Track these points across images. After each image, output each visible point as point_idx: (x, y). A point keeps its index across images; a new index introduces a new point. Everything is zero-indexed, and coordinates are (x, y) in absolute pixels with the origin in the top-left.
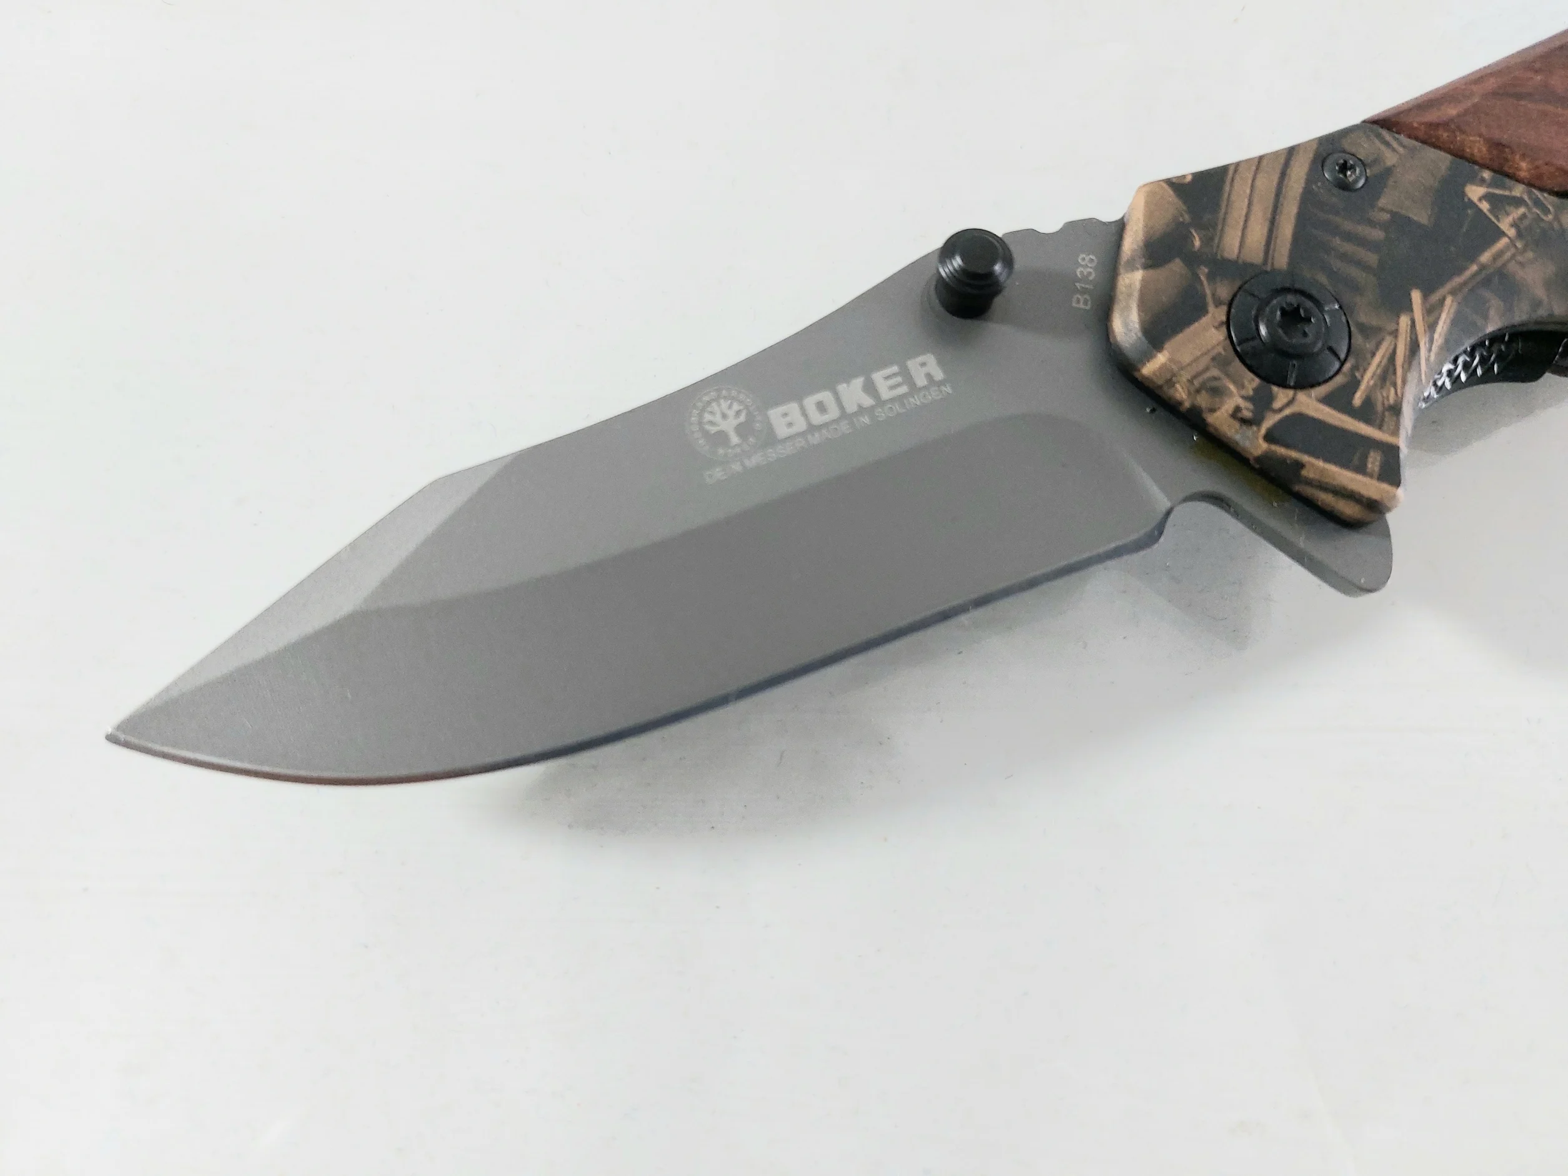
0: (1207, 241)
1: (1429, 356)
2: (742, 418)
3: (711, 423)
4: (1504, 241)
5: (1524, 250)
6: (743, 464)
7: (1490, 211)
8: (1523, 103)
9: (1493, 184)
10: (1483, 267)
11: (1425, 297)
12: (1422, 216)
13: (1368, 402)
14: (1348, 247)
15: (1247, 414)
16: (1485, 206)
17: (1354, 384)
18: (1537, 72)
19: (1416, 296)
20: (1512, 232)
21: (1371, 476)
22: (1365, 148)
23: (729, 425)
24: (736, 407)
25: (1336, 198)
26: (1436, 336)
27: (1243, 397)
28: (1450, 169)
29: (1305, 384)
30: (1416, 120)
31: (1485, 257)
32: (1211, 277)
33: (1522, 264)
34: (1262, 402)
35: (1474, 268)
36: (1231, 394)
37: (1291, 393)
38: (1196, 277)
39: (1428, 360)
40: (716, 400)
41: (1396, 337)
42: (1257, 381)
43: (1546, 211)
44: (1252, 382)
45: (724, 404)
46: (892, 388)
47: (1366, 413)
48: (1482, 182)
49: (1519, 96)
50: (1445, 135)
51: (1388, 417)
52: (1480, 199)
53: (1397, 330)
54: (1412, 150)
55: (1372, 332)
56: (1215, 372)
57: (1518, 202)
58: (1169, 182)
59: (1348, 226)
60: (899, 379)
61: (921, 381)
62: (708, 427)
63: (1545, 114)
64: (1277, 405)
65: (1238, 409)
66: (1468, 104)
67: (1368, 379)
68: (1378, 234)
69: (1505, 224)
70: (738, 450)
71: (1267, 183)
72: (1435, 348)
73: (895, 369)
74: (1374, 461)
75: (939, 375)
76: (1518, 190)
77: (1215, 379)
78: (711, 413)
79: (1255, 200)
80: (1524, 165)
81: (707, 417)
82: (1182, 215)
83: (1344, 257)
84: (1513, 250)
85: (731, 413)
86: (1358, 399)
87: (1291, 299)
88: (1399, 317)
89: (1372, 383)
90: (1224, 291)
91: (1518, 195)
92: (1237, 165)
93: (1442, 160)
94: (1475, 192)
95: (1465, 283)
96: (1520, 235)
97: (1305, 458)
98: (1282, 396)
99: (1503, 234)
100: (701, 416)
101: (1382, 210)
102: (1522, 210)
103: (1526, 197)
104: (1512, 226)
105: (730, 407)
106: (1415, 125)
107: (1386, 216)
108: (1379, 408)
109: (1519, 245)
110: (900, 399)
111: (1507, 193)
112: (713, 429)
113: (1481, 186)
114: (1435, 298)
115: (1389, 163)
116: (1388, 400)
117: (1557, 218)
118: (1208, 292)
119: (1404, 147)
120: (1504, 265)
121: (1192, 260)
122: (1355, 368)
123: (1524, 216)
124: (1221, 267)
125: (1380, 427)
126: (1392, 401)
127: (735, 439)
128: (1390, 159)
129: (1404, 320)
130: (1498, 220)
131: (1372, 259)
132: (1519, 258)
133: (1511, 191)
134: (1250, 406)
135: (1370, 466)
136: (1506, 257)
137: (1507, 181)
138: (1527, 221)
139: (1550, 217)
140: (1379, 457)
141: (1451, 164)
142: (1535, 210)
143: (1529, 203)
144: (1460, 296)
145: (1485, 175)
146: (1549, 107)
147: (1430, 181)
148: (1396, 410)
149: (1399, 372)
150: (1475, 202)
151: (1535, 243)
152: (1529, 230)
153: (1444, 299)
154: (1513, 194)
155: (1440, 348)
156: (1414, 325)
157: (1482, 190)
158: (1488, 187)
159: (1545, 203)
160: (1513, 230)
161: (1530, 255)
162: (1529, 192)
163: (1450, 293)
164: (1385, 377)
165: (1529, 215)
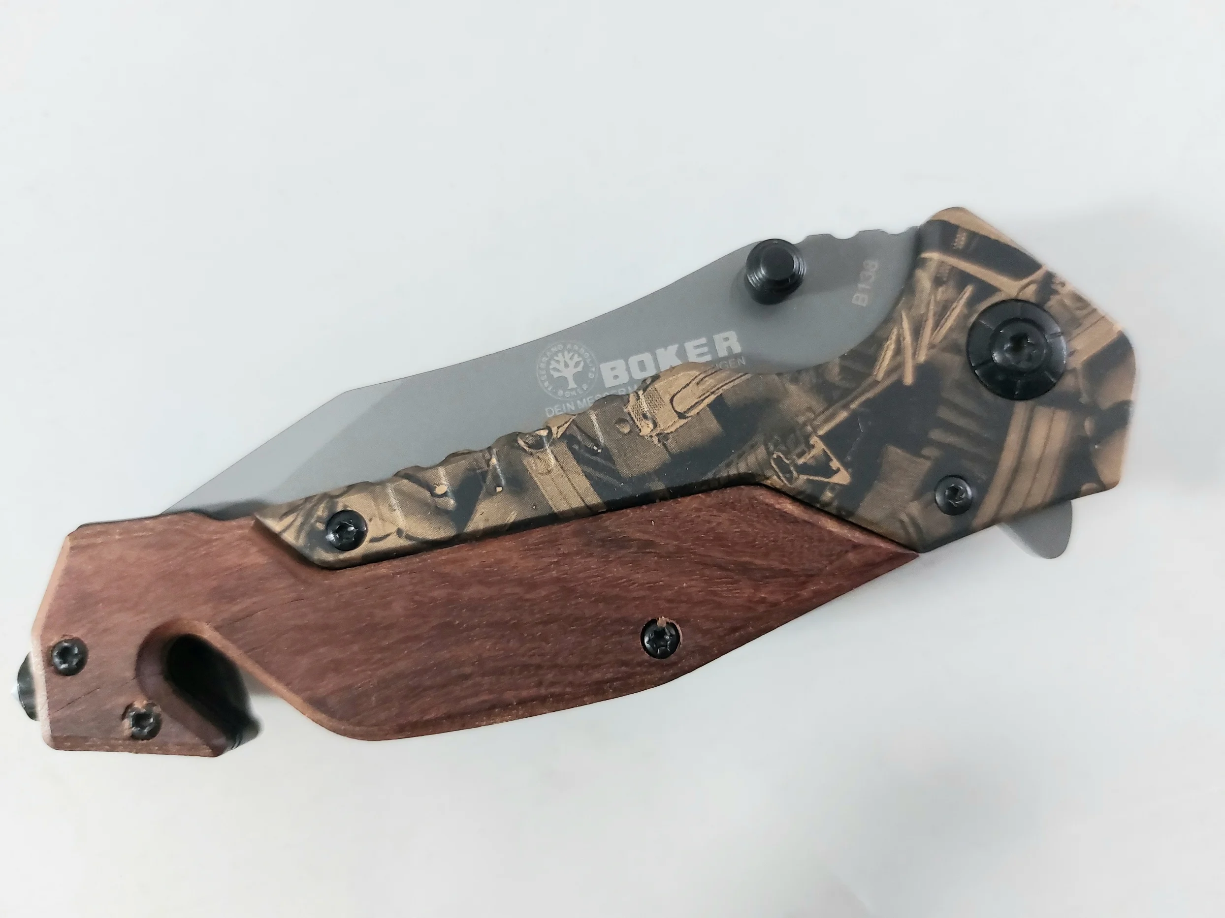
0: (1080, 426)
1: (899, 331)
4: (821, 432)
5: (805, 424)
7: (831, 460)
8: (783, 567)
9: (823, 486)
10: (845, 407)
11: (902, 377)
12: (895, 453)
13: (961, 288)
14: (962, 422)
16: (835, 464)
17: (972, 303)
19: (910, 380)
20: (814, 440)
21: (965, 230)
22: (938, 520)
25: (967, 466)
26: (892, 347)
27: (1059, 294)
28: (861, 501)
29: (1009, 304)
31: (843, 415)
32: (1078, 394)
33: (810, 409)
34: (1045, 290)
35: (853, 406)
37: (1022, 296)
38: (1090, 396)
41: (931, 342)
42: (1047, 307)
43: (779, 461)
44: (1051, 306)
47: (964, 279)
48: (833, 487)
51: (945, 276)
52: (838, 470)
53: (930, 349)
54: (892, 519)
55: (951, 347)
57: (804, 469)
58: (1104, 488)
59: (959, 443)
63: (766, 555)
64: (1033, 288)
67: (959, 308)
68: (936, 435)
69: (819, 447)
71: (1022, 485)
72: (894, 337)
74: (961, 240)
76: (800, 482)
82: (1097, 451)
84: (816, 423)
86: (969, 290)
88: (928, 361)
90: (1069, 382)
91: (801, 477)
94: (842, 478)
95: (862, 393)
96: (807, 437)
98: (1028, 295)
99: (821, 437)
101: (927, 458)
102: (801, 461)
103: (795, 474)
104: (813, 446)
107: (926, 451)
108: (952, 284)
109: (809, 428)
111: (811, 478)
113: (835, 484)
114: (894, 377)
115: (917, 504)
116: (944, 292)
117: (770, 454)
118: (1081, 380)
119: (902, 524)
120: (827, 409)
121: (1091, 409)
122: (970, 315)
123: (800, 455)
124: (1070, 403)
125: (954, 267)
126: (941, 289)
128: (915, 508)
129: (922, 358)
130: (824, 451)
131: (945, 413)
132: (812, 416)
133: (808, 480)
134: (1053, 288)
135: (963, 238)
136: (822, 417)
137: (809, 490)
138: (799, 450)
139: (775, 456)
140: (955, 244)
141: (859, 506)
142: (787, 462)
143: (792, 468)
144: (870, 380)
145: (828, 495)
146: (758, 562)
147: (880, 486)
148: (938, 281)
149: (931, 314)
150: (842, 468)
151: (792, 430)
152: (797, 443)
153: (884, 378)
154: (805, 477)
155: (887, 339)
156: (914, 354)
157: (837, 479)
158: (828, 483)
159: (777, 470)
160: (812, 442)
161: (801, 419)
162: (790, 480)
163: (879, 382)
164: (944, 309)
165: (795, 457)
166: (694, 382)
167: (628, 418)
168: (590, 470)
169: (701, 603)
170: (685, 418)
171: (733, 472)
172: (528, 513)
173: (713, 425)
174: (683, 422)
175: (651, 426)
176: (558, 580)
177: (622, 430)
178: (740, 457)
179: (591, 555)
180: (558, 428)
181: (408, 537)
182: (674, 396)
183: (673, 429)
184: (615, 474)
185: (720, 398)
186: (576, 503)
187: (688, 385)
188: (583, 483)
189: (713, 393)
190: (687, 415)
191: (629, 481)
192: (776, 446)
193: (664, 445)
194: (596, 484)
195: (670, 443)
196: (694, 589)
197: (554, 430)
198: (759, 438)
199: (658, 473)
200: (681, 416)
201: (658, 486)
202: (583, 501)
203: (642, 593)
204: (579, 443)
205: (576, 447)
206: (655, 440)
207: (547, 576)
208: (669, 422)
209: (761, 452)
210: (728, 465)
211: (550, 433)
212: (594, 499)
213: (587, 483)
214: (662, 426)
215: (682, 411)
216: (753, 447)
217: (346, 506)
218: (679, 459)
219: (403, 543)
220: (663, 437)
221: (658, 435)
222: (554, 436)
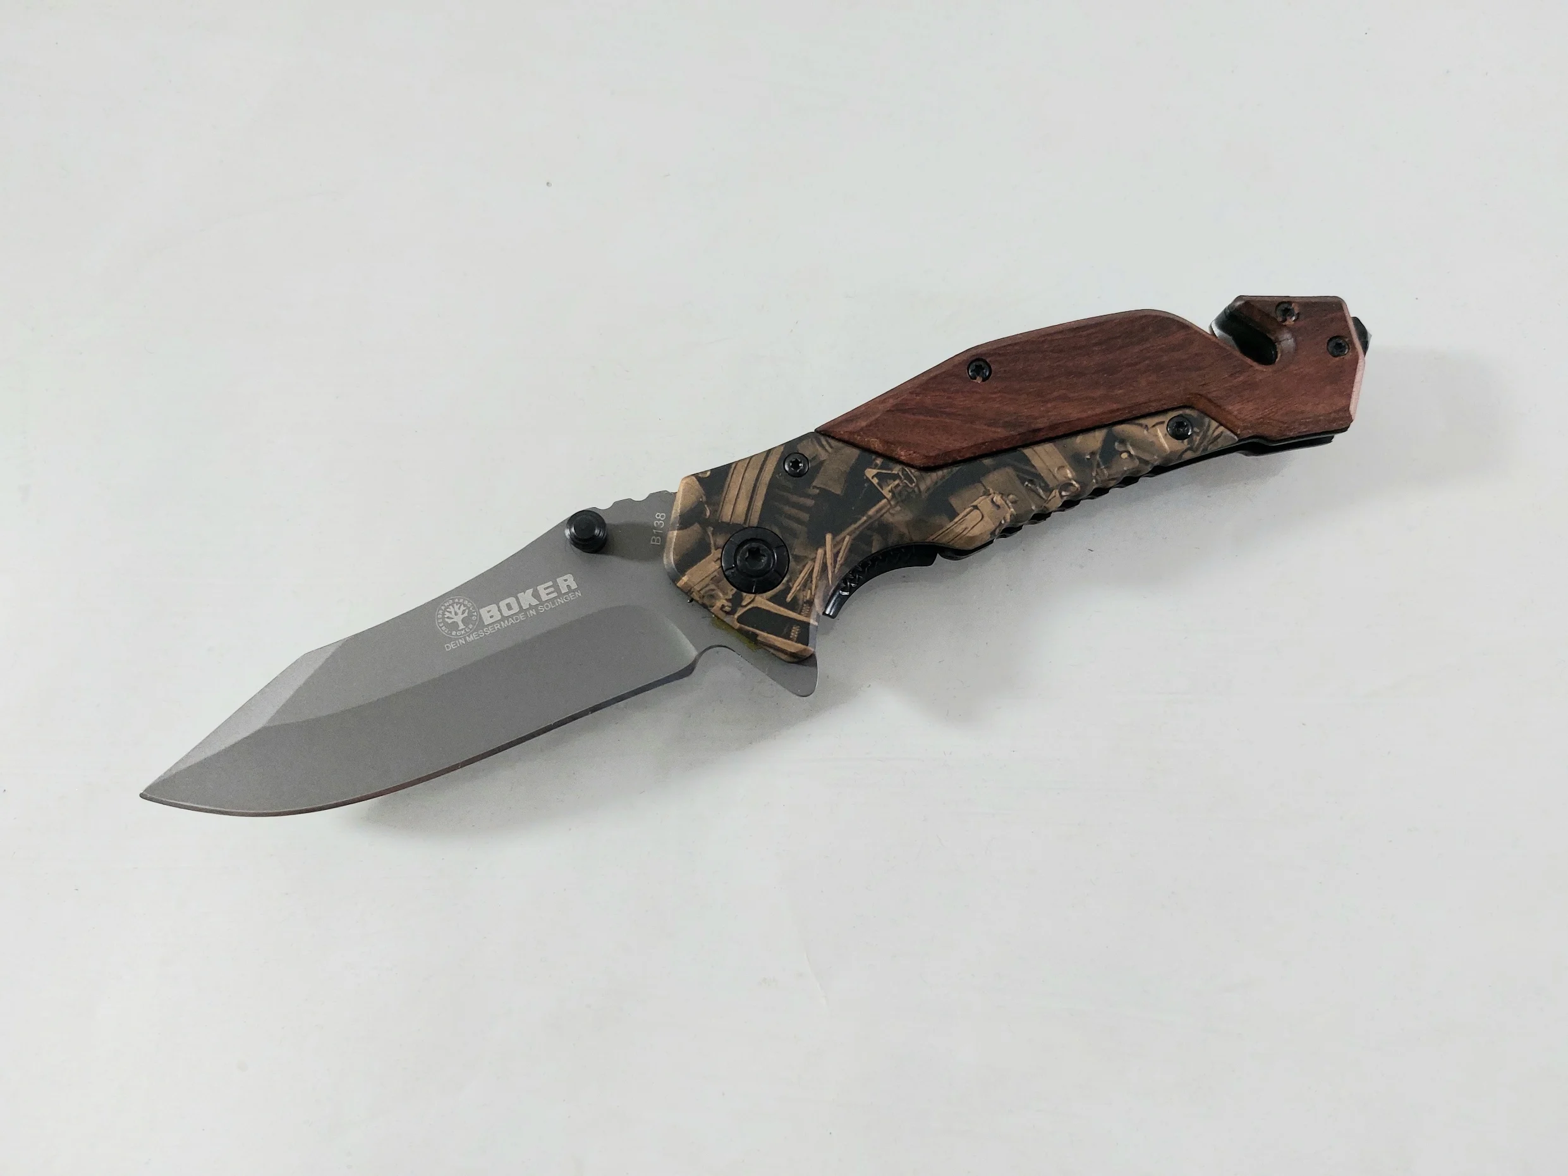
0: (714, 512)
1: (834, 571)
2: (466, 614)
3: (448, 618)
4: (884, 501)
5: (896, 506)
6: (465, 640)
7: (878, 484)
8: (907, 415)
9: (882, 467)
10: (870, 517)
11: (833, 539)
12: (837, 490)
13: (795, 599)
14: (794, 512)
15: (727, 609)
16: (875, 481)
17: (788, 589)
18: (918, 395)
19: (829, 537)
20: (889, 496)
21: (791, 639)
22: (808, 450)
23: (458, 619)
24: (462, 608)
25: (789, 483)
26: (839, 559)
27: (726, 600)
28: (858, 459)
29: (761, 590)
30: (842, 431)
31: (871, 512)
32: (714, 533)
33: (893, 515)
34: (736, 602)
35: (865, 518)
36: (719, 598)
37: (753, 596)
38: (705, 532)
39: (833, 572)
40: (452, 605)
41: (815, 562)
42: (735, 590)
43: (911, 481)
44: (732, 591)
45: (456, 607)
46: (548, 594)
47: (793, 606)
48: (876, 466)
49: (904, 411)
50: (859, 437)
51: (806, 608)
52: (873, 478)
53: (816, 557)
54: (837, 450)
55: (801, 560)
56: (712, 587)
57: (895, 477)
58: (696, 475)
59: (795, 498)
60: (552, 589)
61: (564, 590)
62: (447, 620)
63: (918, 422)
64: (744, 603)
65: (723, 606)
66: (873, 418)
67: (795, 587)
68: (810, 502)
69: (886, 491)
70: (463, 632)
71: (751, 475)
72: (838, 566)
73: (550, 583)
74: (795, 631)
75: (574, 586)
76: (897, 469)
77: (713, 590)
78: (450, 612)
79: (743, 486)
80: (903, 453)
81: (447, 614)
82: (702, 497)
83: (790, 517)
84: (889, 507)
85: (460, 612)
86: (789, 599)
87: (754, 545)
88: (817, 550)
89: (798, 588)
90: (721, 541)
91: (896, 472)
92: (737, 463)
93: (853, 453)
94: (870, 473)
95: (859, 527)
96: (894, 497)
97: (758, 632)
98: (747, 598)
99: (885, 497)
100: (443, 614)
101: (815, 487)
102: (897, 482)
103: (900, 474)
104: (890, 492)
105: (459, 609)
106: (842, 433)
107: (816, 492)
108: (801, 602)
109: (893, 503)
110: (552, 600)
111: (889, 472)
112: (450, 621)
113: (875, 468)
114: (838, 538)
115: (822, 459)
116: (806, 597)
117: (917, 485)
118: (712, 542)
119: (831, 447)
120: (882, 516)
121: (705, 523)
122: (788, 581)
123: (898, 485)
124: (721, 527)
125: (800, 614)
126: (808, 597)
127: (462, 626)
128: (823, 456)
129: (820, 551)
130: (882, 489)
131: (805, 516)
132: (892, 511)
133: (892, 471)
134: (730, 604)
135: (792, 634)
136: (884, 511)
137: (891, 464)
138: (899, 488)
139: (914, 485)
140: (798, 630)
141: (859, 456)
142: (905, 481)
143: (902, 477)
144: (854, 535)
145: (879, 461)
146: (922, 417)
147: (845, 468)
148: (810, 603)
149: (814, 581)
150: (870, 478)
151: (902, 501)
152: (900, 493)
153: (845, 538)
154: (893, 472)
155: (841, 565)
156: (825, 554)
157: (875, 471)
158: (879, 469)
159: (912, 476)
160: (890, 494)
161: (898, 508)
162: (903, 470)
163: (848, 534)
164: (806, 585)
165: (901, 484)
166: (969, 529)
167: (1010, 504)
168: (1033, 470)
169: (957, 392)
170: (974, 506)
171: (940, 473)
172: (1068, 441)
173: (955, 502)
174: (975, 503)
175: (994, 500)
176: (1047, 402)
177: (1014, 497)
178: (936, 483)
179: (1027, 417)
180: (1055, 496)
181: (1141, 425)
182: (981, 520)
183: (981, 498)
184: (1016, 469)
185: (951, 520)
186: (1041, 449)
187: (974, 527)
188: (1036, 462)
189: (956, 523)
190: (972, 508)
191: (1005, 465)
192: (914, 491)
193: (985, 488)
194: (1027, 461)
195: (983, 489)
196: (962, 399)
197: (1058, 494)
198: (924, 496)
199: (988, 471)
200: (976, 507)
201: (987, 462)
202: (1034, 451)
203: (994, 396)
204: (1040, 487)
205: (1043, 484)
206: (991, 491)
207: (1053, 404)
208: (983, 502)
209: (923, 487)
210: (943, 477)
211: (1060, 493)
212: (1028, 452)
213: (1033, 462)
214: (988, 500)
215: (975, 510)
216: (928, 489)
217: (1183, 442)
218: (974, 479)
219: (1143, 421)
220: (987, 493)
221: (990, 494)
222: (1057, 491)
